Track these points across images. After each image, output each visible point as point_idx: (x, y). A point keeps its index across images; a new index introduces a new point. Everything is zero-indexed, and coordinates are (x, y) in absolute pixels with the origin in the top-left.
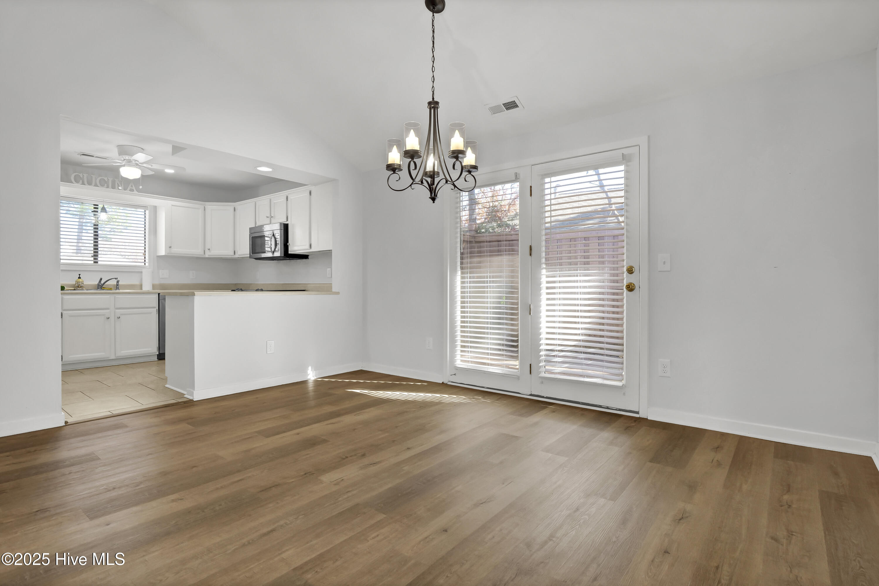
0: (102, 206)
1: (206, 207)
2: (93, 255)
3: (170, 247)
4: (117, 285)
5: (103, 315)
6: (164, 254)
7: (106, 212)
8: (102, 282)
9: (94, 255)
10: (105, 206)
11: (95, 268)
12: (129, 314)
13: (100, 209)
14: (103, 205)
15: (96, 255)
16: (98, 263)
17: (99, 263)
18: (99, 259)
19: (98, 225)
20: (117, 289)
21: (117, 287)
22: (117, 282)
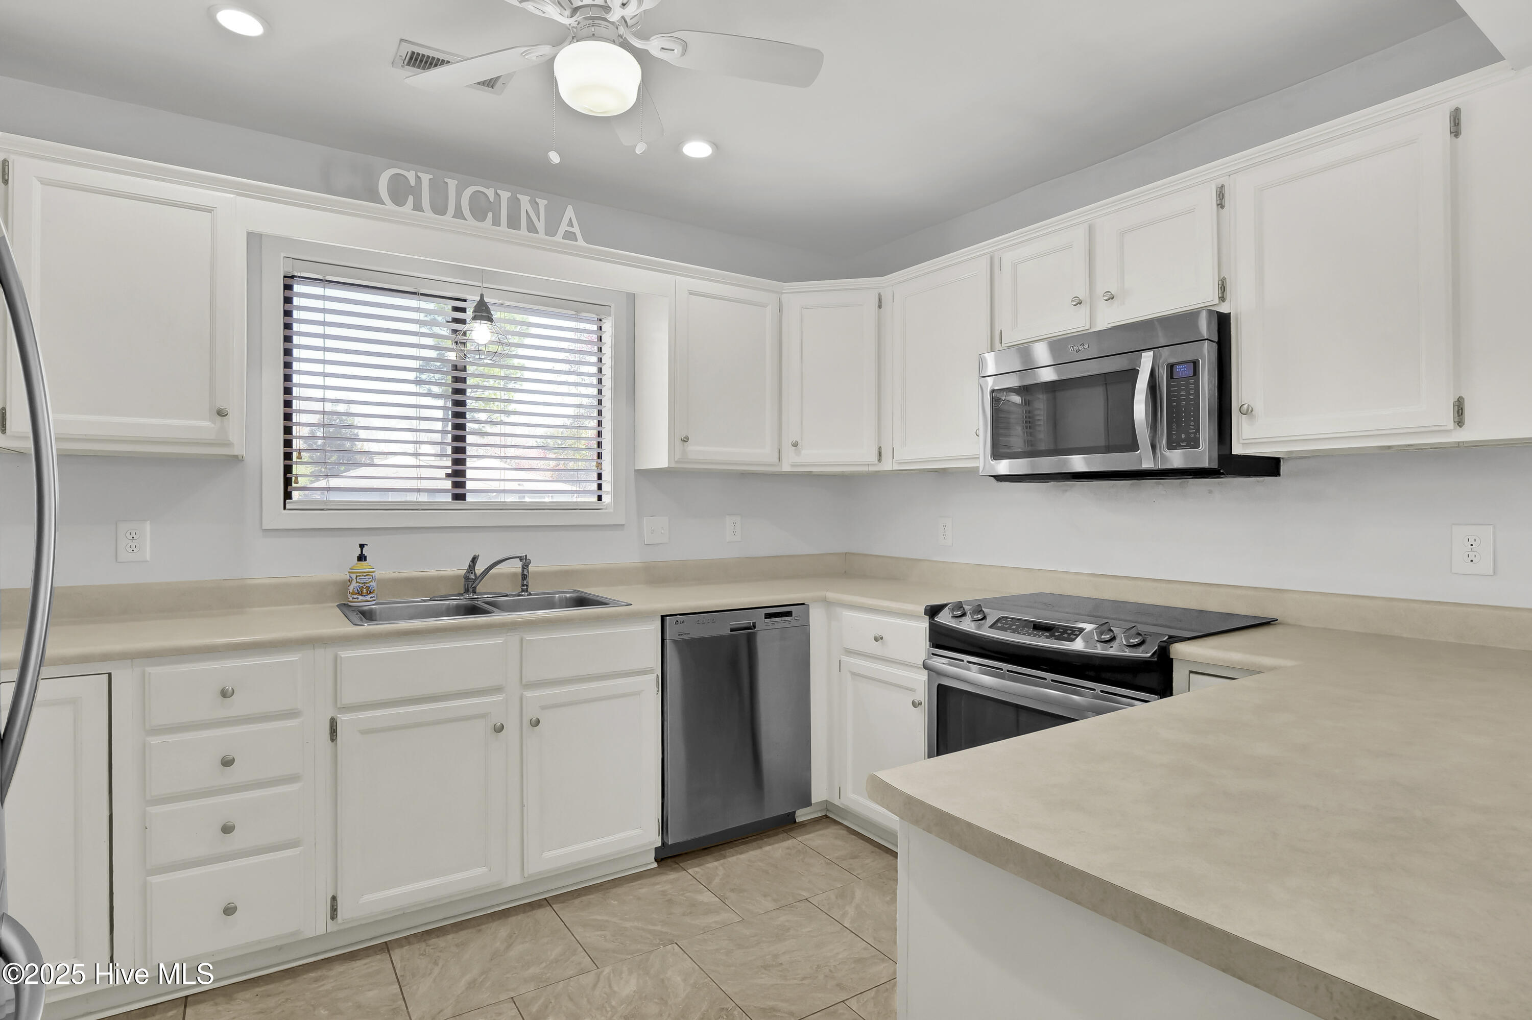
0: (478, 298)
1: (784, 298)
2: (450, 471)
3: (685, 440)
4: (524, 577)
5: (484, 716)
6: (667, 466)
7: (489, 319)
8: (479, 568)
9: (453, 471)
10: (486, 300)
11: (458, 517)
12: (571, 704)
13: (472, 310)
14: (482, 296)
15: (458, 475)
16: (465, 499)
17: (469, 498)
18: (469, 485)
19: (465, 367)
20: (523, 590)
21: (523, 585)
22: (524, 568)
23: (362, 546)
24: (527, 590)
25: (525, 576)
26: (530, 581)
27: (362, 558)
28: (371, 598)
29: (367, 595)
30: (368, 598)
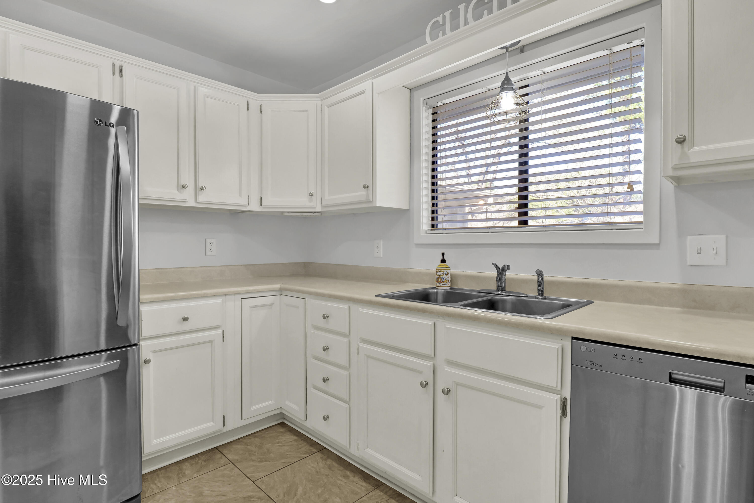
16: (527, 224)
17: (530, 223)
20: (539, 294)
21: (539, 290)
22: (539, 277)
23: (443, 254)
24: (542, 295)
25: (540, 283)
26: (546, 287)
27: (443, 261)
28: (443, 285)
29: (440, 283)
30: (441, 284)
